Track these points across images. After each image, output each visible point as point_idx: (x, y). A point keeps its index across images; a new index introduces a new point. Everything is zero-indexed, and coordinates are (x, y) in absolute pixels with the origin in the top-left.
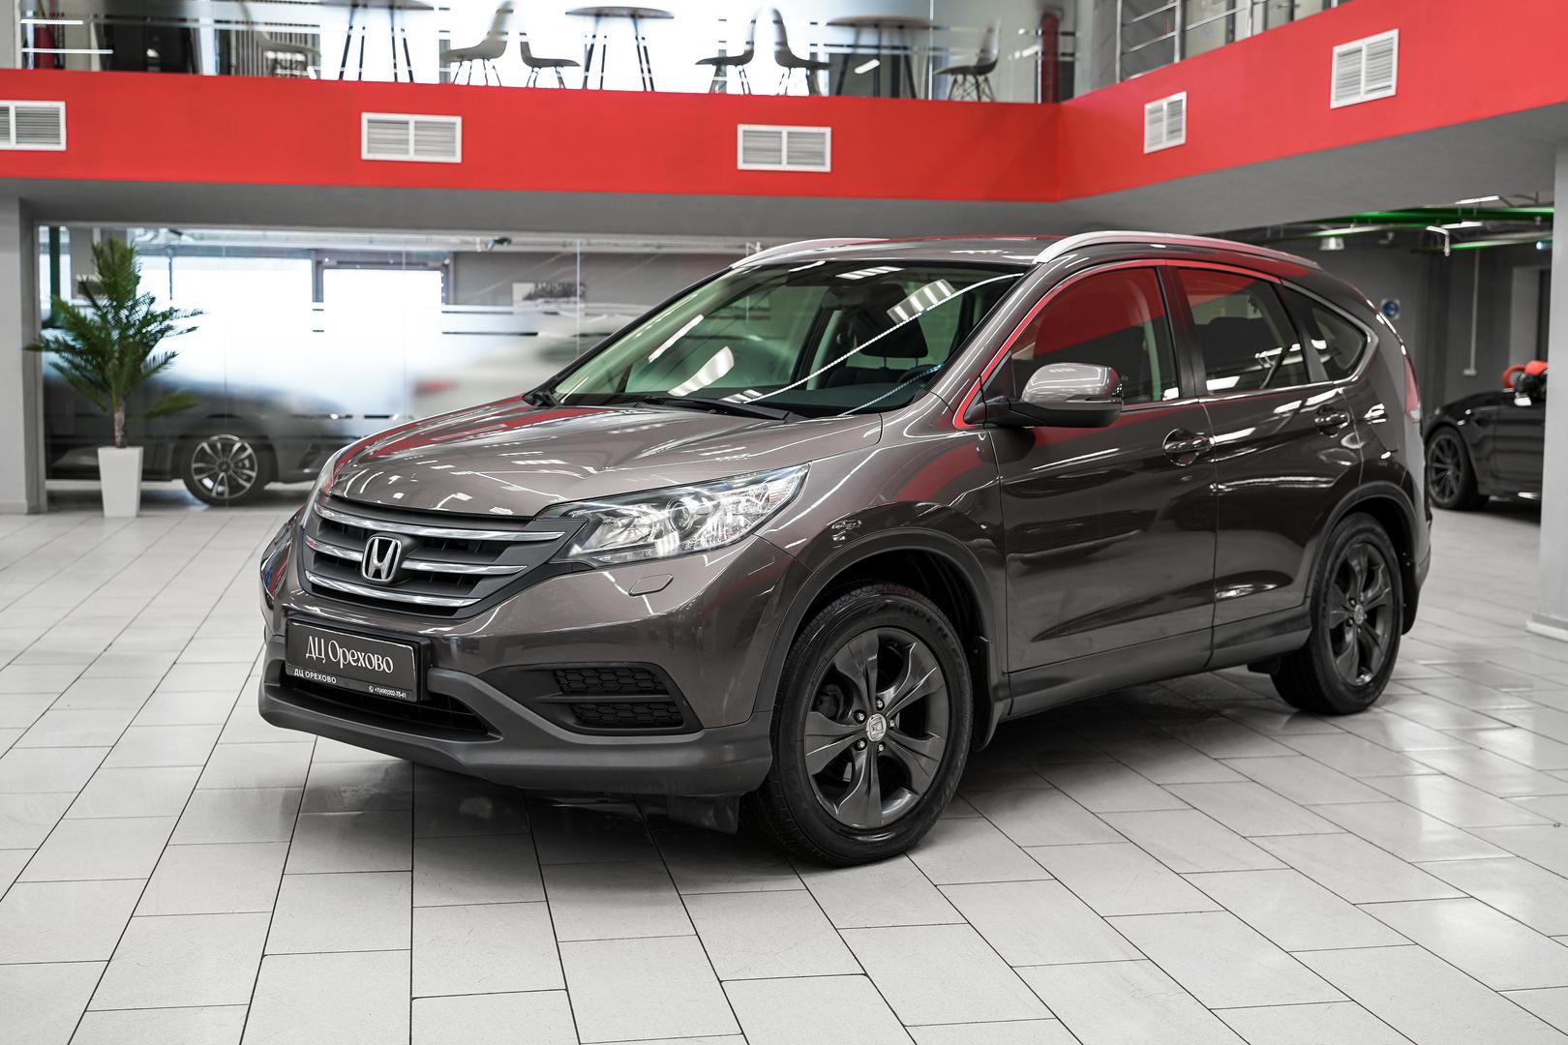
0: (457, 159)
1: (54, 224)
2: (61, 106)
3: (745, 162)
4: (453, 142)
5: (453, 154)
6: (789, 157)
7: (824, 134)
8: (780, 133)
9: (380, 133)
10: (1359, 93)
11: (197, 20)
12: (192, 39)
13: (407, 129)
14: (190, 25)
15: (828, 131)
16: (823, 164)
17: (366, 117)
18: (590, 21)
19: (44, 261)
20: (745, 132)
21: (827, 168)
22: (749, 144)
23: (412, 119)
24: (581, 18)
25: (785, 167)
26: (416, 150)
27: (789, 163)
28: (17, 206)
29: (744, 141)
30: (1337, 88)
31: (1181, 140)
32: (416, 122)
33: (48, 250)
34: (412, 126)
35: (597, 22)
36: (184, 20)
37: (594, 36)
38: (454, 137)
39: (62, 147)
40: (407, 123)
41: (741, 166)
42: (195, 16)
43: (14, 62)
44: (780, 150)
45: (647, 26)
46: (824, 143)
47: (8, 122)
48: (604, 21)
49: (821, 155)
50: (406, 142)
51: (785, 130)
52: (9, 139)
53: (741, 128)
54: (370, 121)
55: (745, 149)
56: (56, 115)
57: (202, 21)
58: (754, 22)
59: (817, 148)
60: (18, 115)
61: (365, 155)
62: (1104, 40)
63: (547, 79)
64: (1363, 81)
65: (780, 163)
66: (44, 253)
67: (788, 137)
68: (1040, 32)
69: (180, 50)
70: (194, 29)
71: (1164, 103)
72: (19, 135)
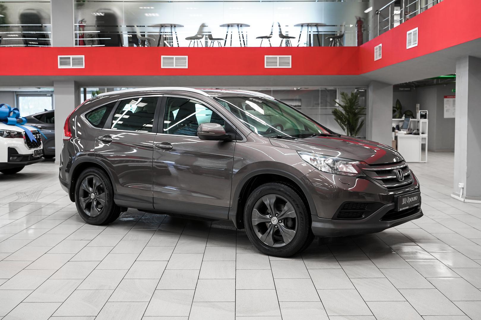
0: (187, 67)
1: (85, 87)
2: (83, 56)
4: (186, 63)
5: (186, 66)
6: (279, 64)
7: (289, 57)
8: (277, 57)
9: (166, 61)
10: (411, 45)
11: (122, 32)
12: (121, 37)
13: (173, 60)
14: (120, 33)
15: (290, 56)
16: (289, 66)
17: (162, 57)
18: (226, 28)
19: (82, 96)
20: (267, 57)
21: (290, 67)
22: (268, 61)
23: (174, 57)
24: (222, 27)
25: (278, 67)
26: (176, 65)
28: (73, 83)
30: (408, 43)
31: (381, 58)
32: (176, 58)
33: (83, 93)
34: (174, 59)
35: (228, 28)
36: (118, 32)
37: (227, 32)
38: (186, 61)
39: (84, 67)
40: (173, 58)
41: (266, 67)
42: (121, 31)
43: (73, 45)
44: (277, 62)
45: (244, 29)
46: (289, 60)
47: (70, 61)
48: (230, 28)
49: (289, 63)
50: (173, 63)
51: (278, 56)
52: (70, 66)
53: (266, 56)
54: (163, 58)
55: (267, 62)
56: (82, 59)
57: (124, 32)
58: (273, 26)
59: (287, 61)
60: (73, 59)
61: (162, 67)
62: (375, 28)
63: (216, 45)
64: (412, 42)
65: (277, 66)
66: (82, 94)
68: (357, 26)
69: (117, 40)
70: (121, 35)
71: (378, 46)
72: (73, 65)
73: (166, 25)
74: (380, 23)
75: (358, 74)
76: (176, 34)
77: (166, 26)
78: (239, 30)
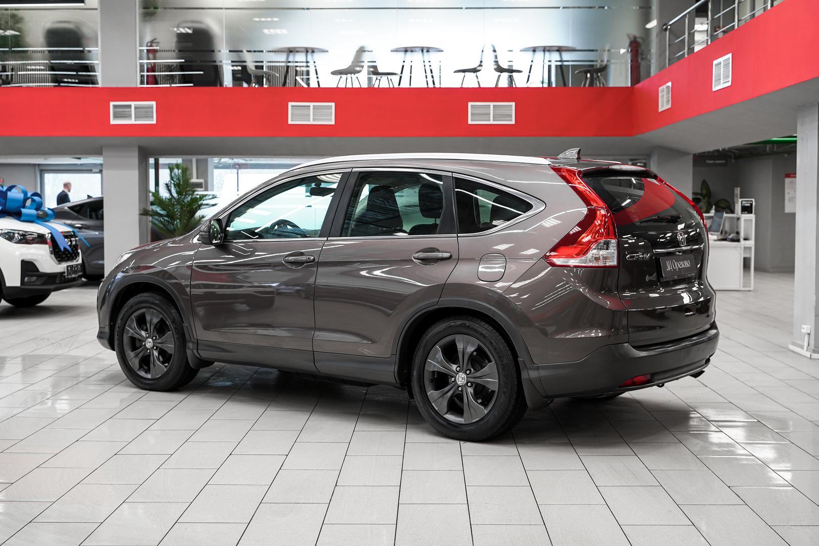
0: (333, 123)
1: (157, 157)
2: (154, 103)
3: (472, 120)
4: (331, 114)
5: (331, 120)
6: (493, 117)
7: (511, 106)
8: (490, 106)
9: (298, 112)
10: (720, 84)
11: (221, 62)
12: (219, 69)
13: (310, 109)
14: (218, 63)
15: (513, 104)
16: (511, 120)
17: (290, 104)
18: (402, 54)
19: (152, 172)
20: (472, 105)
21: (513, 122)
22: (474, 112)
23: (312, 104)
24: (396, 53)
25: (492, 122)
26: (313, 119)
27: (494, 120)
28: (137, 149)
29: (472, 110)
30: (715, 81)
31: (669, 106)
32: (313, 106)
33: (154, 167)
34: (311, 108)
35: (405, 54)
36: (215, 62)
37: (404, 62)
38: (331, 112)
39: (154, 122)
40: (309, 106)
41: (470, 122)
42: (220, 60)
43: (137, 84)
44: (489, 114)
45: (432, 56)
46: (512, 110)
47: (131, 111)
48: (408, 53)
49: (511, 116)
50: (309, 115)
51: (492, 104)
52: (131, 119)
53: (470, 104)
54: (292, 106)
55: (472, 114)
56: (152, 107)
57: (224, 62)
58: (483, 51)
59: (507, 112)
60: (135, 108)
61: (290, 122)
62: (661, 54)
63: (384, 83)
64: (722, 78)
65: (490, 120)
66: (152, 168)
67: (493, 107)
68: (629, 50)
69: (213, 76)
70: (220, 66)
71: (664, 87)
72: (136, 117)
73: (298, 50)
74: (669, 45)
75: (631, 135)
76: (315, 64)
77: (297, 52)
78: (424, 59)
